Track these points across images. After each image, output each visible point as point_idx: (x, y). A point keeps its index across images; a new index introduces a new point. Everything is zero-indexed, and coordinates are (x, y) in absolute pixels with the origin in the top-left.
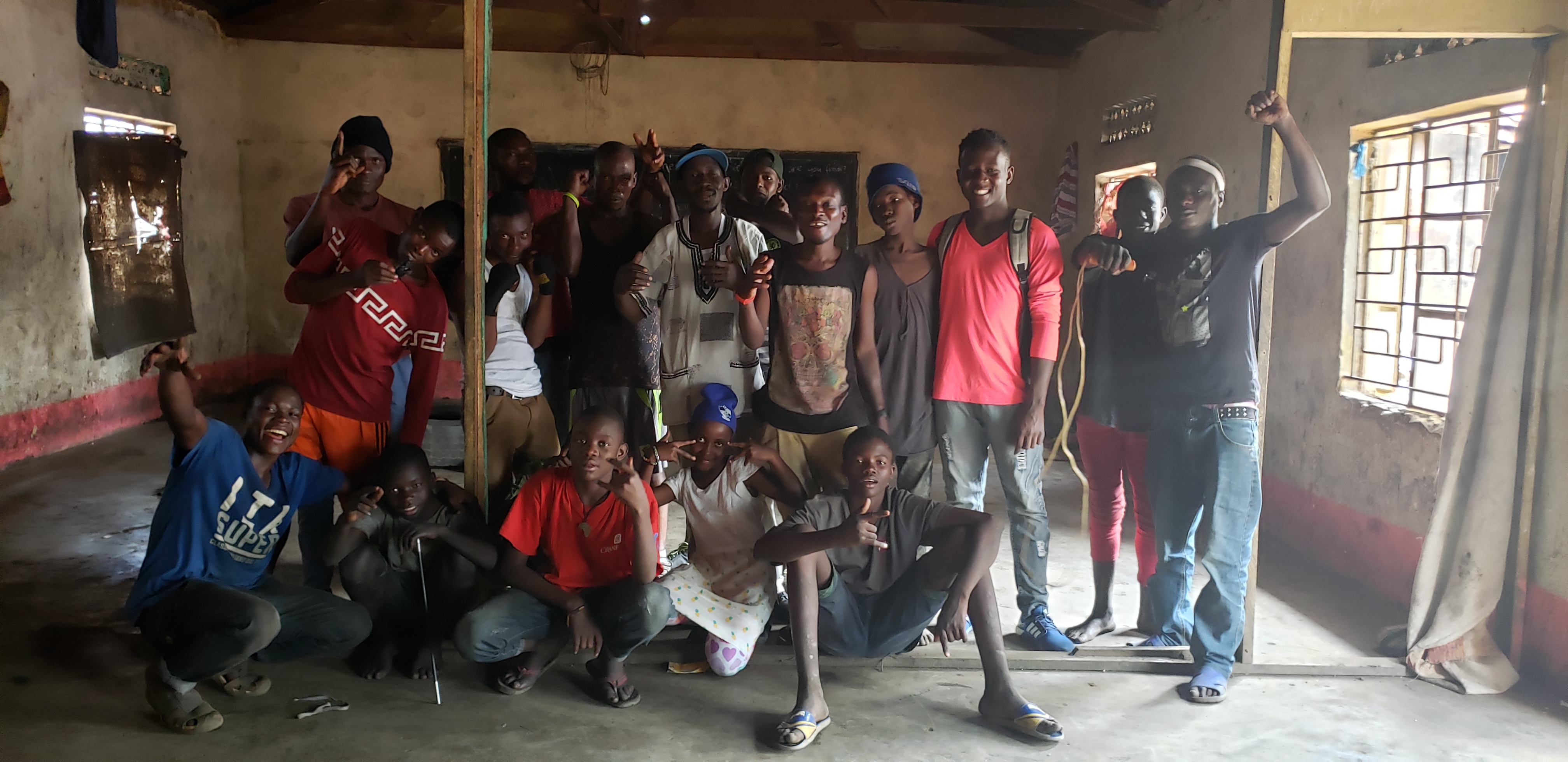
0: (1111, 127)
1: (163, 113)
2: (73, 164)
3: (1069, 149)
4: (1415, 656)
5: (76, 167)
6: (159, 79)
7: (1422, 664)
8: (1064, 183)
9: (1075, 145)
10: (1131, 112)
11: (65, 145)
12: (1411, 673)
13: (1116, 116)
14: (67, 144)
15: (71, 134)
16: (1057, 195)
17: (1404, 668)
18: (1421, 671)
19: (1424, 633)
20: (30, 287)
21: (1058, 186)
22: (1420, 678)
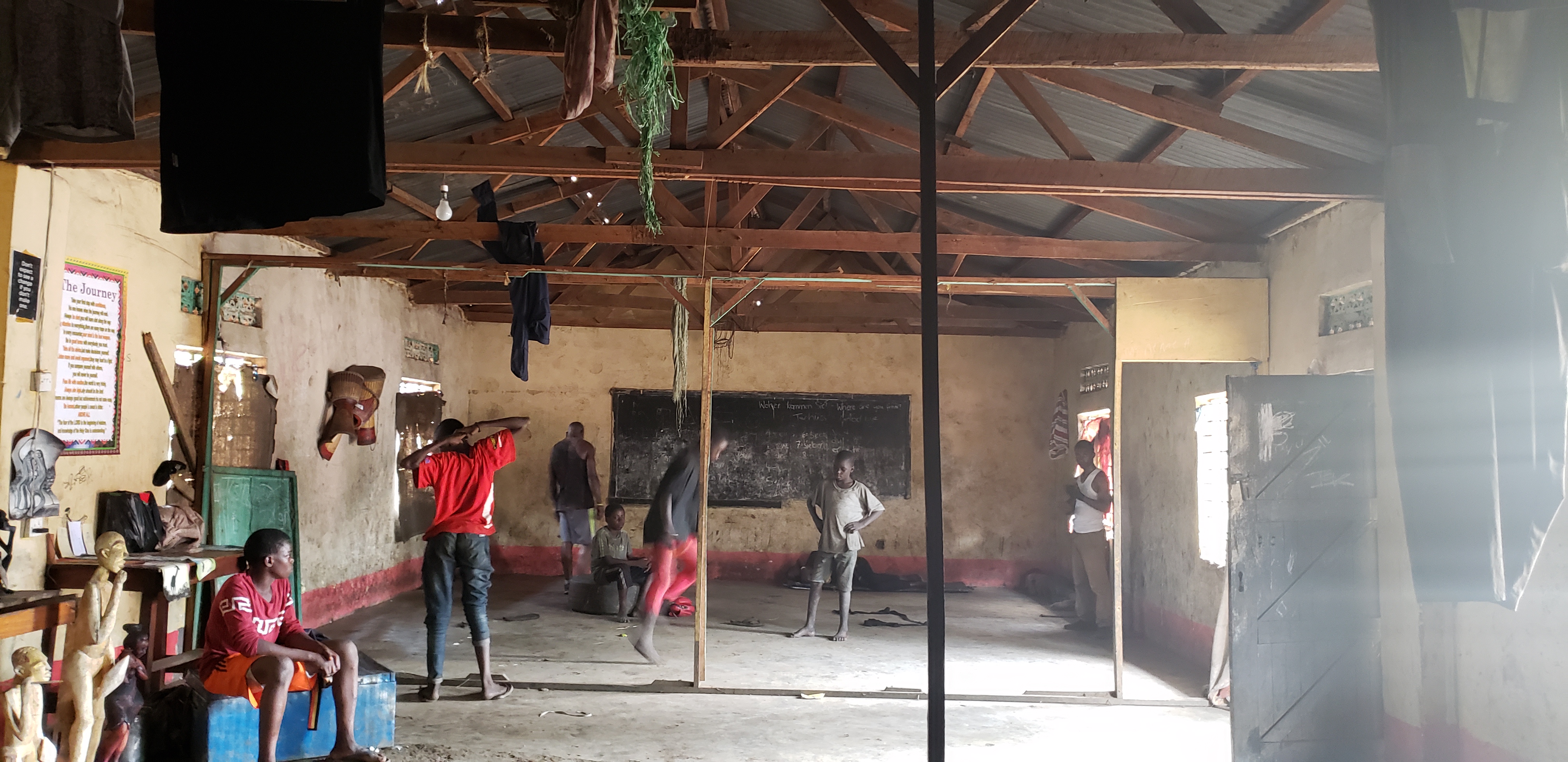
0: (1085, 381)
1: (435, 377)
2: (395, 414)
3: (1061, 395)
4: (1213, 695)
5: (396, 416)
6: (432, 354)
7: (1216, 700)
8: (1059, 418)
9: (1065, 391)
10: (1096, 372)
12: (1211, 704)
13: (1089, 374)
14: (394, 402)
15: (397, 395)
16: (1054, 427)
17: (1208, 701)
18: (1215, 703)
19: (1217, 683)
21: (1053, 421)
22: (1214, 706)
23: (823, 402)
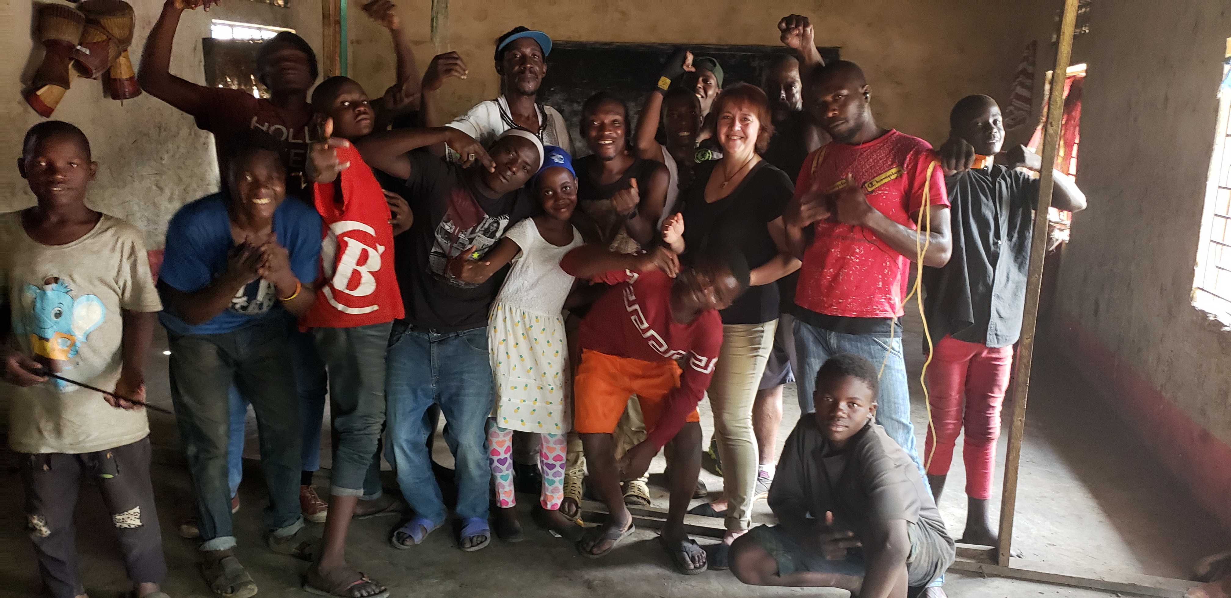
2: (203, 64)
3: (1028, 48)
5: (205, 66)
8: (1021, 77)
11: (195, 49)
14: (197, 48)
15: (200, 41)
16: (1014, 89)
20: (166, 157)
21: (1016, 81)
23: (734, 56)
